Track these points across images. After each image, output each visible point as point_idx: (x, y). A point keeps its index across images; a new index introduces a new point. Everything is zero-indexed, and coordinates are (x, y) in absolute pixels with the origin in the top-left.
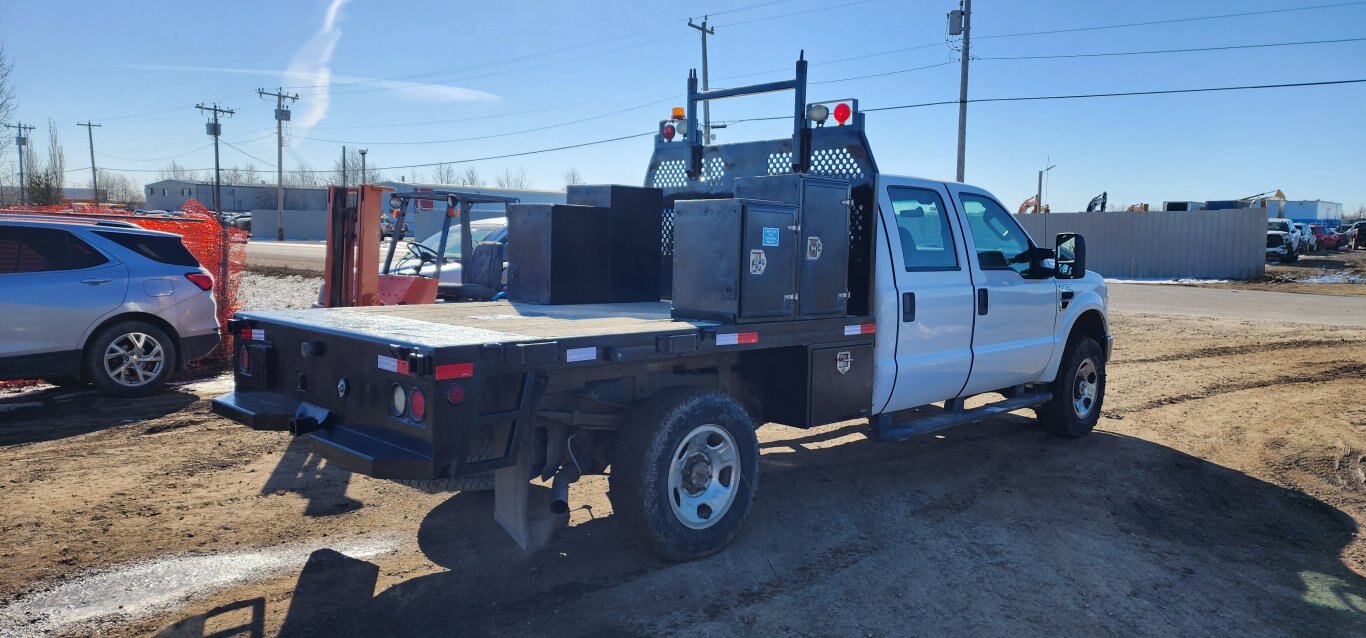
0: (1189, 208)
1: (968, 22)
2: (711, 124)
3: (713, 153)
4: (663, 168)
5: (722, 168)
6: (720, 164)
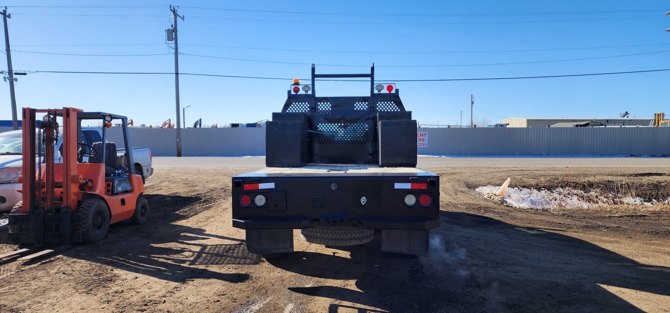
0: (240, 126)
1: (176, 35)
2: (13, 72)
3: (325, 100)
4: (294, 105)
5: (330, 107)
6: (329, 105)
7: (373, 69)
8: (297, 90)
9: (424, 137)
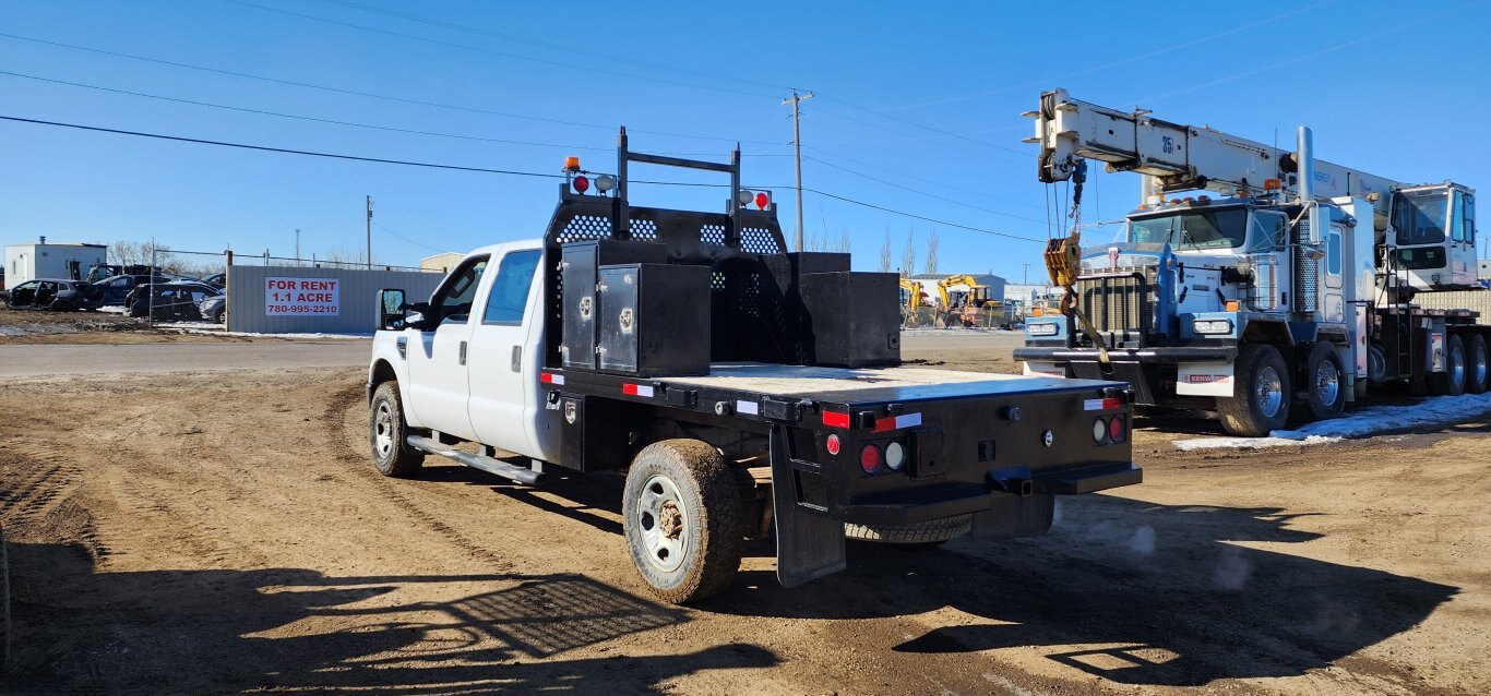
3: (644, 215)
4: (577, 222)
5: (655, 232)
6: (651, 227)
7: (738, 154)
8: (581, 184)
9: (329, 291)
